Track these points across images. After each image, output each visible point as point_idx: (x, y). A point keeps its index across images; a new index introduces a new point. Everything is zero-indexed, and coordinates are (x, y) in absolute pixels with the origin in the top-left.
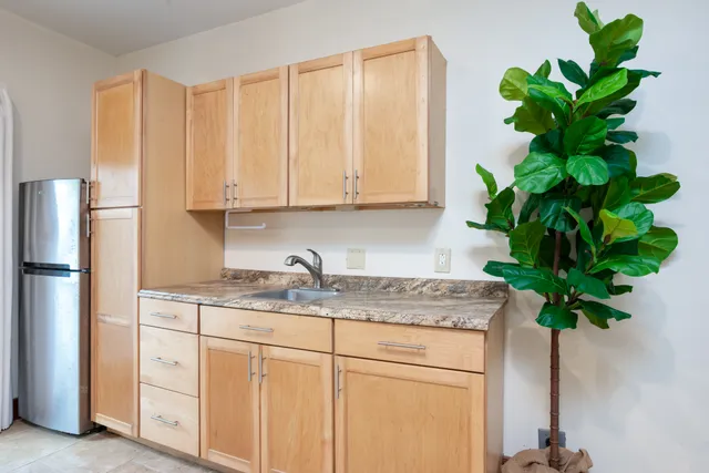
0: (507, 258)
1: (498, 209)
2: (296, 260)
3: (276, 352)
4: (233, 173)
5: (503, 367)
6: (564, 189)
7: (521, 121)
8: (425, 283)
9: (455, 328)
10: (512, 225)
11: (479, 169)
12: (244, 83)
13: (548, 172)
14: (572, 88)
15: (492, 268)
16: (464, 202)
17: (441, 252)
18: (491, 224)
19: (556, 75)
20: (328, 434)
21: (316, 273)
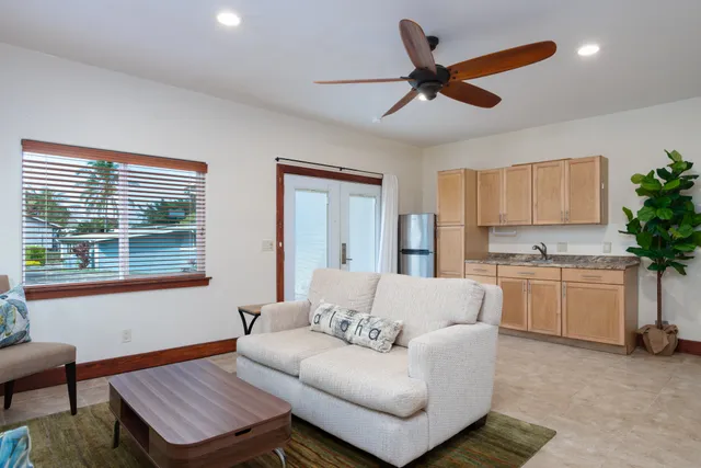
0: (637, 246)
1: (633, 227)
2: (537, 247)
3: (536, 282)
4: (503, 211)
5: (637, 275)
6: (656, 220)
7: (640, 192)
8: (598, 257)
9: (612, 269)
10: (639, 232)
11: (624, 209)
12: (509, 170)
13: (651, 213)
14: (662, 181)
15: (630, 250)
16: (618, 222)
17: (606, 243)
18: (630, 232)
19: (656, 176)
20: (559, 312)
21: (544, 253)
